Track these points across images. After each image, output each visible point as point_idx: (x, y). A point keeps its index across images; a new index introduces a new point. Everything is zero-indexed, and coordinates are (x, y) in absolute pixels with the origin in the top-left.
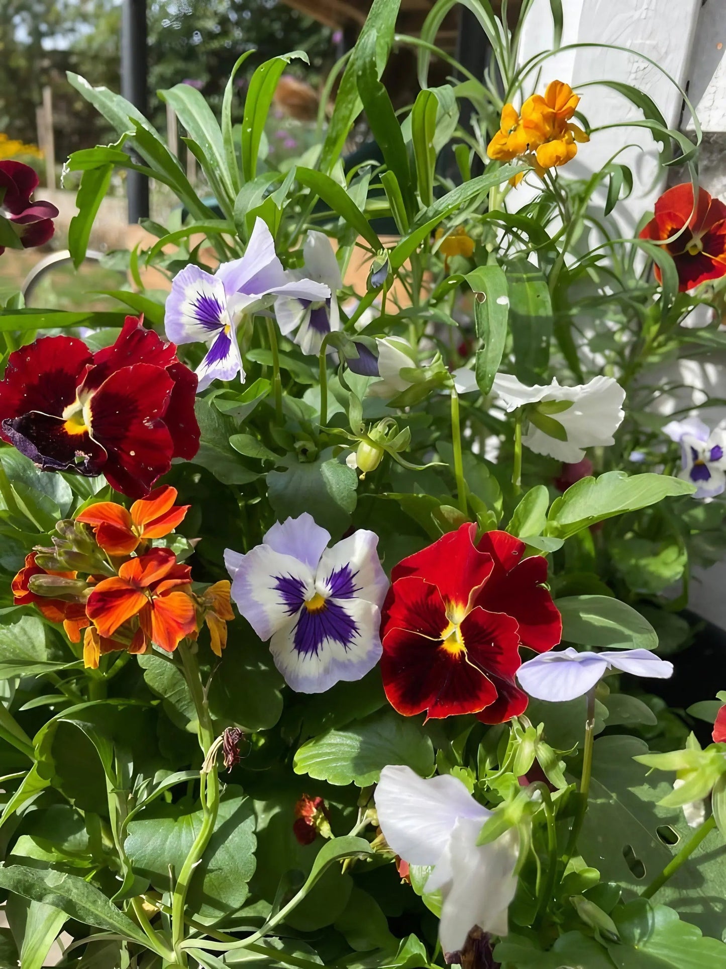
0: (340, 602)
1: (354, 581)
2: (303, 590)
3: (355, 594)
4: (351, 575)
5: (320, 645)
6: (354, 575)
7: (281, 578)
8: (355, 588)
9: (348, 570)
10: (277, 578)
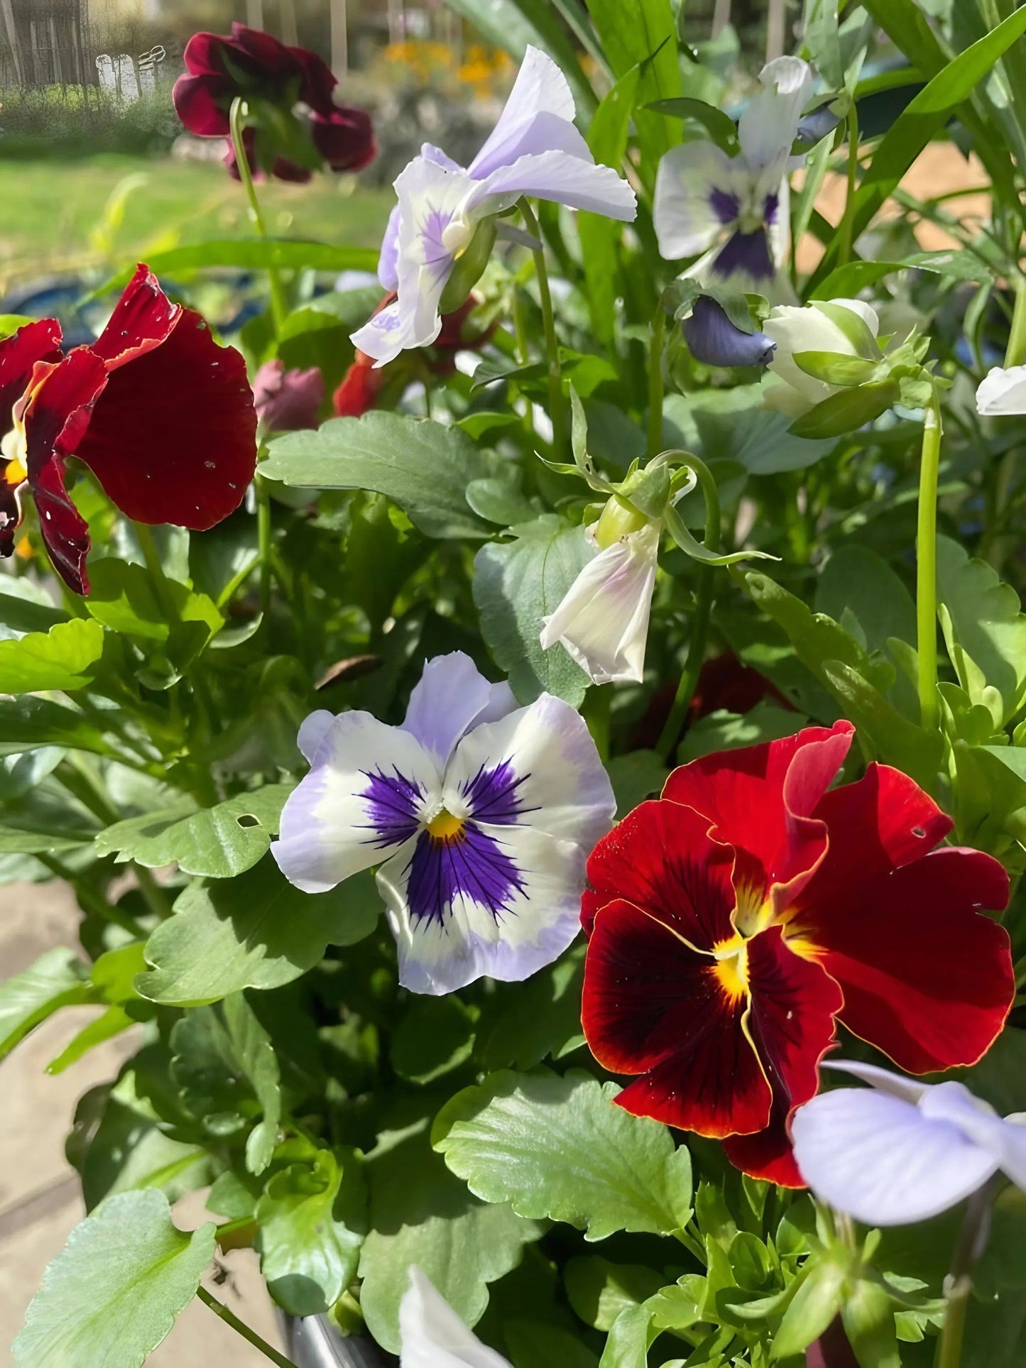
0: (488, 829)
1: (519, 792)
2: (417, 801)
3: (521, 818)
4: (513, 781)
5: (447, 905)
6: (518, 782)
7: (377, 774)
8: (519, 807)
9: (508, 771)
10: (371, 775)
